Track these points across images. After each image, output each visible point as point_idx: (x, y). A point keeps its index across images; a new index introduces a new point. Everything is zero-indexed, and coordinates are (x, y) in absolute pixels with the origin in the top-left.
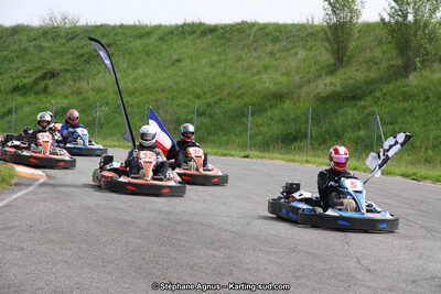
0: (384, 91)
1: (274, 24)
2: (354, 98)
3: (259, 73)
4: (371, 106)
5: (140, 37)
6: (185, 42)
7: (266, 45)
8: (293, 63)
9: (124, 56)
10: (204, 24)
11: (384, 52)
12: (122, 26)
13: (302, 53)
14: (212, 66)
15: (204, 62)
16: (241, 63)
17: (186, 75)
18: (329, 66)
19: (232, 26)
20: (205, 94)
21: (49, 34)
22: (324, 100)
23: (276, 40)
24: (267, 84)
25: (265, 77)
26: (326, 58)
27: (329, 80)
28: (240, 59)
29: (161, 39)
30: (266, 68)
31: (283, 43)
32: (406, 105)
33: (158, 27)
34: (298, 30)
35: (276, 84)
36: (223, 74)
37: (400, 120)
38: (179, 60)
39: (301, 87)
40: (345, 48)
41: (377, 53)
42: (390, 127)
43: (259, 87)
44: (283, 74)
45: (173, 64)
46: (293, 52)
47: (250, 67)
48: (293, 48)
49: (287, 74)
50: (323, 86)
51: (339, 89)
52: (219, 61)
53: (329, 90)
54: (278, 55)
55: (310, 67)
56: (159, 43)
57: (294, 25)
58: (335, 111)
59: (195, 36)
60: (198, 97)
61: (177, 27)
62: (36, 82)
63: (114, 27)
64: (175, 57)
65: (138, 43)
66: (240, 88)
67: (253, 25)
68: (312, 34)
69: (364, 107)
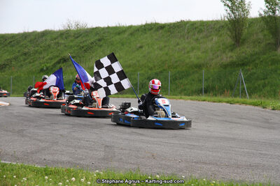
0: (261, 59)
1: (201, 21)
2: (243, 65)
3: (188, 52)
4: (252, 69)
5: (119, 34)
6: (145, 35)
7: (194, 35)
8: (210, 45)
9: (108, 46)
10: (158, 24)
11: (265, 35)
12: (108, 28)
13: (215, 39)
14: (161, 49)
15: (156, 47)
16: (178, 47)
17: (144, 56)
18: (230, 46)
19: (174, 24)
20: (155, 67)
21: (65, 34)
22: (225, 66)
23: (200, 31)
24: (192, 59)
25: (191, 54)
26: (229, 41)
27: (230, 54)
28: (178, 44)
29: (132, 34)
30: (193, 49)
31: (205, 33)
32: (273, 67)
33: (131, 27)
34: (215, 24)
35: (198, 58)
36: (167, 54)
37: (268, 77)
38: (141, 47)
39: (213, 59)
40: (240, 34)
41: (261, 36)
42: (263, 81)
43: (187, 61)
44: (203, 52)
45: (138, 49)
46: (210, 38)
47: (184, 48)
48: (210, 36)
49: (205, 52)
50: (225, 59)
51: (235, 59)
52: (165, 46)
53: (229, 60)
54: (201, 41)
55: (219, 47)
56: (130, 37)
57: (212, 21)
58: (231, 73)
59: (152, 31)
60: (151, 69)
61: (141, 26)
62: (54, 65)
63: (104, 29)
64: (139, 45)
65: (117, 37)
66: (176, 62)
67: (188, 22)
68: (223, 27)
69: (249, 70)
